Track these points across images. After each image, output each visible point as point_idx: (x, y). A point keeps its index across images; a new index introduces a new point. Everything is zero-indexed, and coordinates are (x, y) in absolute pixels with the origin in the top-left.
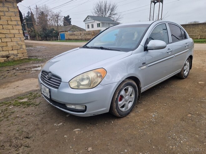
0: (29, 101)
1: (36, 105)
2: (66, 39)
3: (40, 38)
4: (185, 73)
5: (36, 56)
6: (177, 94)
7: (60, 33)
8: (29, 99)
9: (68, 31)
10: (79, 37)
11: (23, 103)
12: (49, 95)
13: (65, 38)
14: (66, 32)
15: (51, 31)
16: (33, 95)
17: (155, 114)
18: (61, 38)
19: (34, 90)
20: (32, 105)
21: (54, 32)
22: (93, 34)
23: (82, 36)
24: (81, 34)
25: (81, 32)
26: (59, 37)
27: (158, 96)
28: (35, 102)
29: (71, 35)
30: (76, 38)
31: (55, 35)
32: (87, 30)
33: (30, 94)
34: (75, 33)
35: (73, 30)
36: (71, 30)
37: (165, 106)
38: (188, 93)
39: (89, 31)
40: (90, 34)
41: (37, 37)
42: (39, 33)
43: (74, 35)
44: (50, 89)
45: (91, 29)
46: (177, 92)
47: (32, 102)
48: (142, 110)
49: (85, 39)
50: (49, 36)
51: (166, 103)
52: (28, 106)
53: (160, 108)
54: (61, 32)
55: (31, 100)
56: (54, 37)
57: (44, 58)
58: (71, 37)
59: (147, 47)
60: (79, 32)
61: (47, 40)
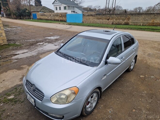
0: (15, 97)
1: (22, 102)
2: (38, 19)
3: (15, 17)
4: (131, 67)
5: (14, 40)
6: (126, 88)
7: (32, 13)
8: (15, 96)
9: (39, 12)
10: (49, 18)
11: (11, 100)
12: (34, 104)
13: (37, 17)
14: (38, 13)
15: (24, 11)
16: (18, 90)
17: (111, 110)
18: (33, 17)
19: (18, 85)
20: (18, 102)
21: (27, 11)
22: (60, 16)
23: (51, 17)
24: (50, 15)
25: (50, 13)
26: (32, 17)
27: (113, 89)
28: (21, 99)
29: (42, 15)
30: (46, 18)
31: (28, 14)
32: (56, 12)
33: (15, 90)
34: (45, 14)
35: (43, 10)
36: (41, 11)
37: (118, 101)
38: (133, 87)
39: (57, 13)
40: (58, 16)
41: (12, 16)
42: (14, 12)
43: (45, 15)
44: (35, 100)
45: (58, 11)
46: (126, 85)
47: (18, 98)
48: (102, 106)
49: (54, 19)
50: (22, 15)
51: (118, 98)
52: (15, 103)
53: (114, 103)
54: (34, 12)
55: (17, 97)
56: (27, 16)
57: (21, 43)
58: (42, 17)
59: (107, 62)
60: (49, 14)
61: (21, 19)
